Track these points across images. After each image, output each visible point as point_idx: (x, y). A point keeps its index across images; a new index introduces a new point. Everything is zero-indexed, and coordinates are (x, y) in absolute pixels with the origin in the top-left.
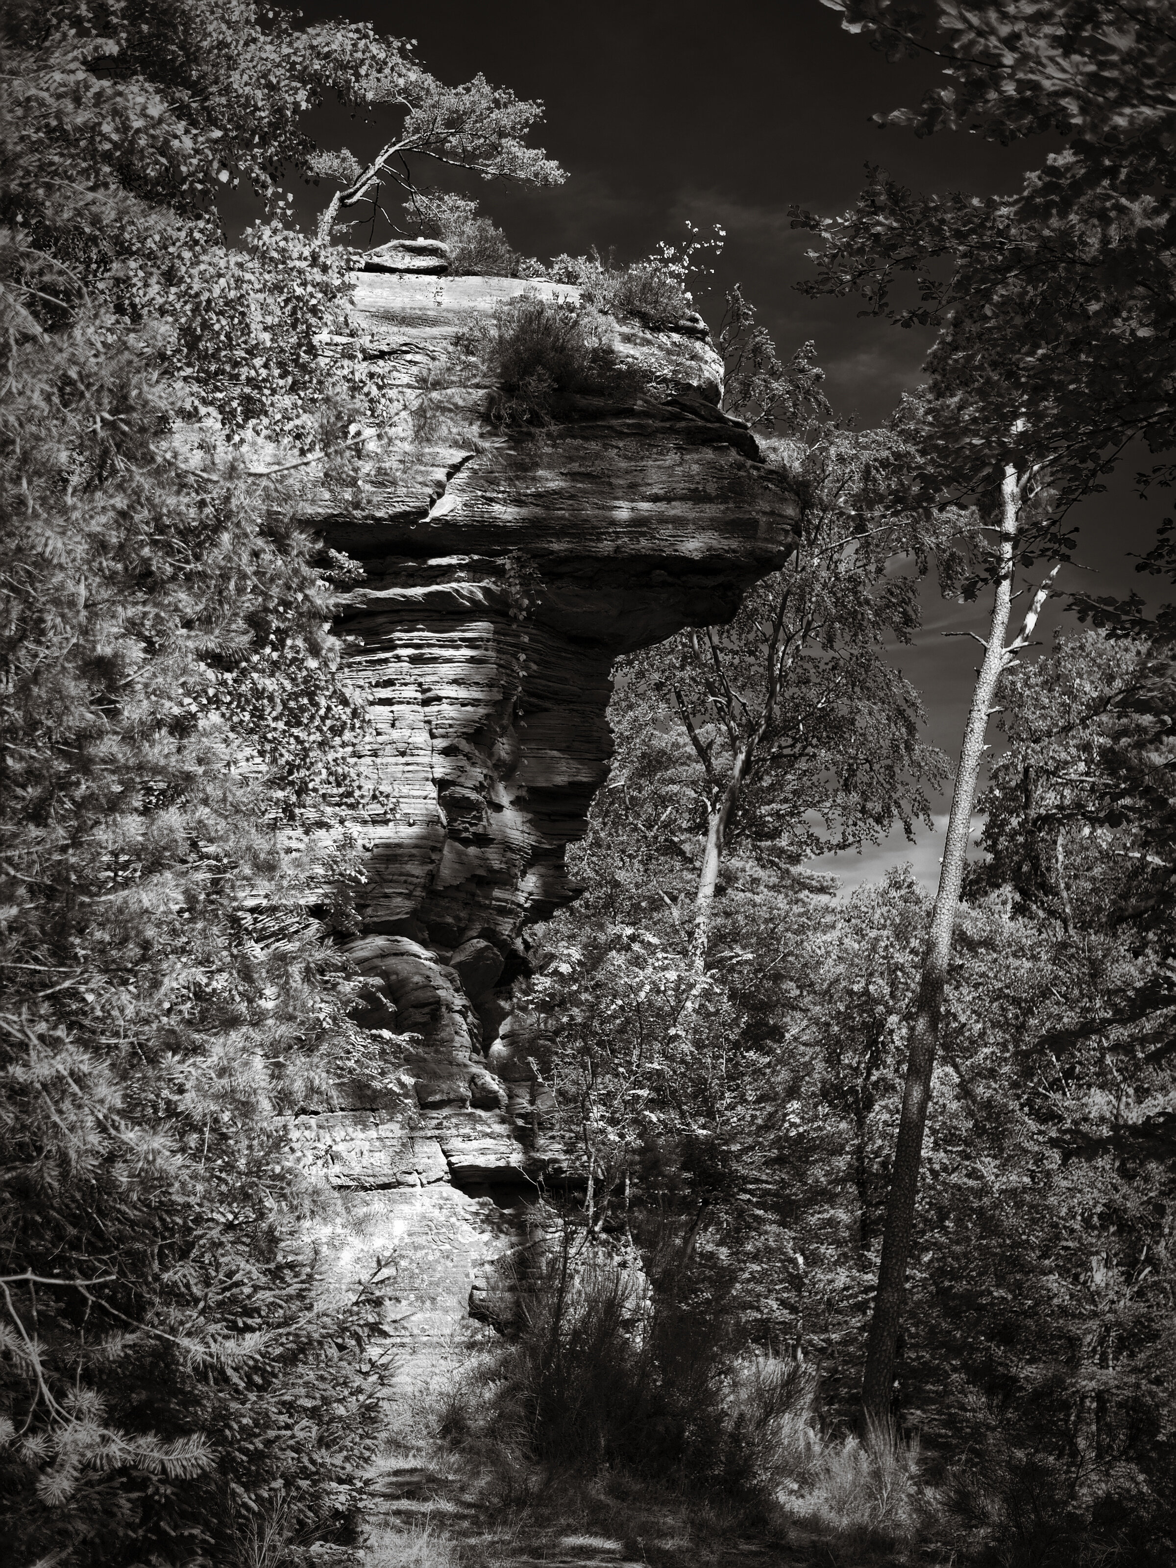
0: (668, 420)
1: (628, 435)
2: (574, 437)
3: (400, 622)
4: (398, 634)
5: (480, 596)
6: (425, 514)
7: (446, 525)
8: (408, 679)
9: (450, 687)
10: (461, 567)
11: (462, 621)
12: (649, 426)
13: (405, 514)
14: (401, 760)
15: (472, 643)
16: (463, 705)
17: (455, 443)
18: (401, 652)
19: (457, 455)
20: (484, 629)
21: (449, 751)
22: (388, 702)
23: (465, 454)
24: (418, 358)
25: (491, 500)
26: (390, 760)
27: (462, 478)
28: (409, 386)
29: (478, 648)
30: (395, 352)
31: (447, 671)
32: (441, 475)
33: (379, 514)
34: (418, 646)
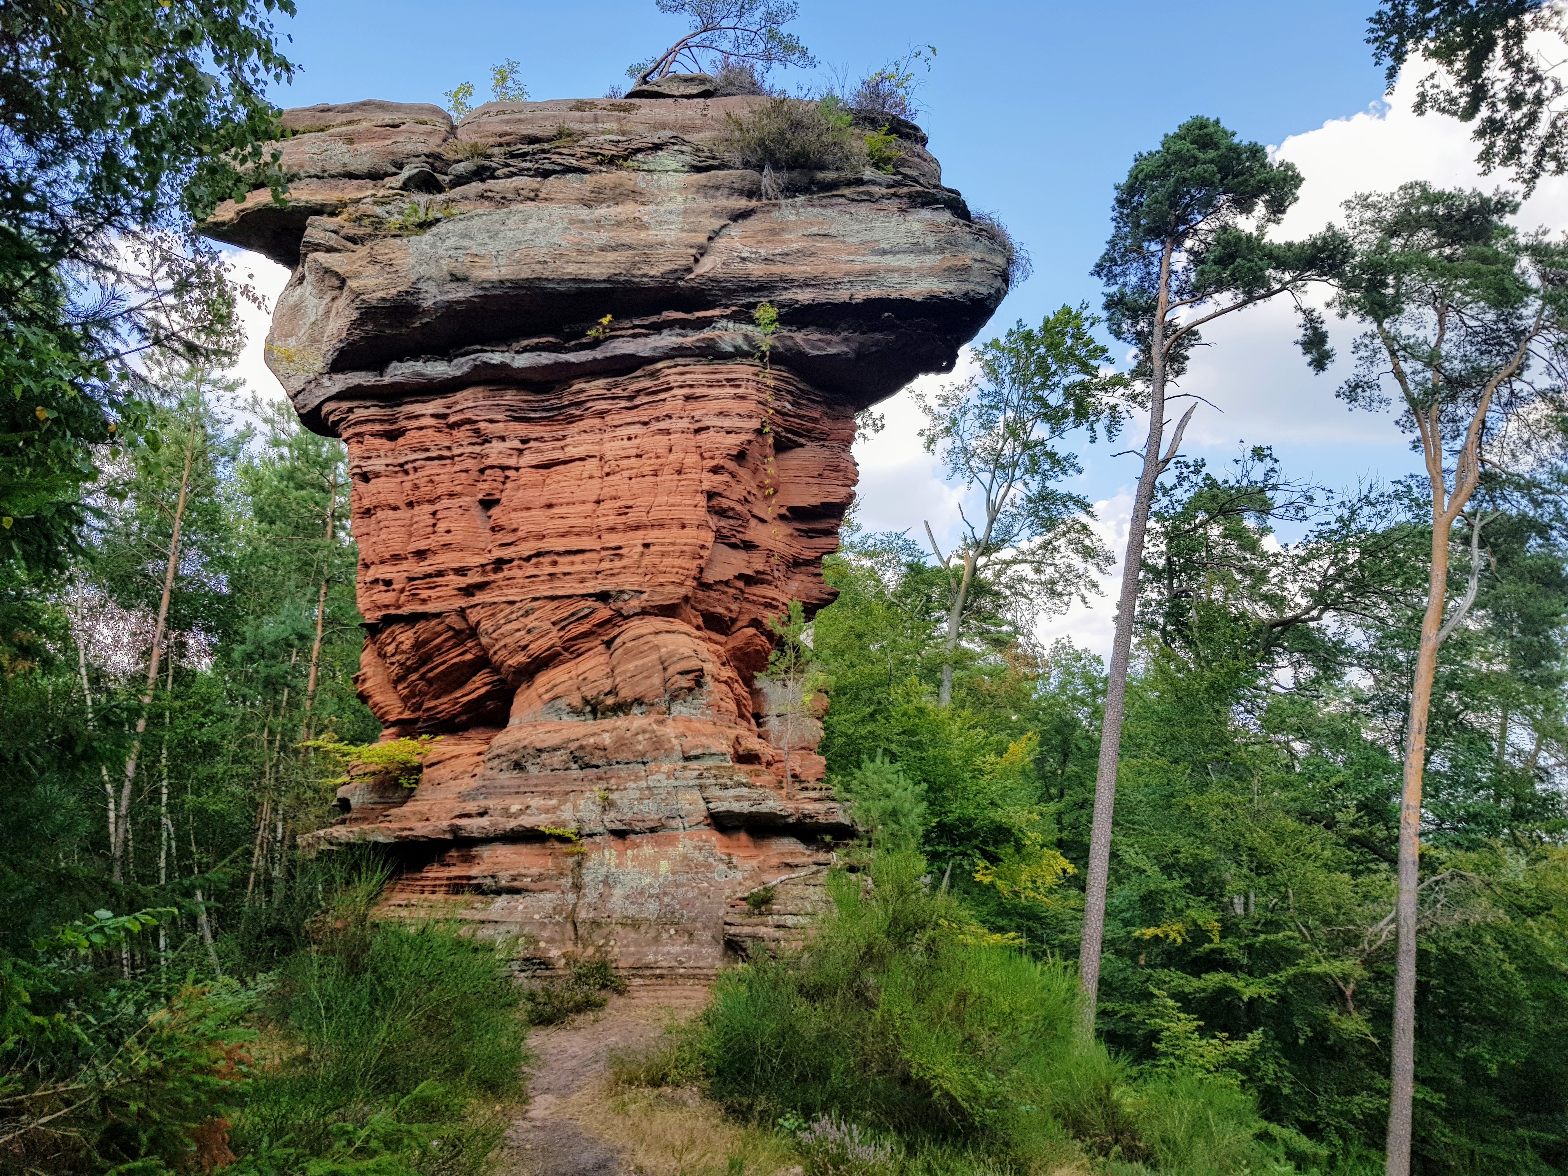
0: (892, 186)
1: (858, 202)
2: (814, 206)
4: (673, 377)
5: (740, 341)
6: (691, 271)
7: (709, 281)
8: (683, 413)
9: (717, 418)
10: (724, 318)
11: (727, 365)
12: (877, 193)
13: (673, 272)
14: (676, 477)
15: (733, 382)
16: (728, 433)
17: (716, 214)
18: (675, 392)
19: (716, 224)
20: (742, 370)
21: (715, 470)
22: (667, 432)
23: (723, 223)
24: (684, 148)
25: (744, 259)
26: (667, 478)
27: (720, 243)
28: (675, 171)
29: (739, 386)
30: (665, 144)
31: (716, 406)
32: (702, 239)
33: (652, 273)
34: (691, 386)
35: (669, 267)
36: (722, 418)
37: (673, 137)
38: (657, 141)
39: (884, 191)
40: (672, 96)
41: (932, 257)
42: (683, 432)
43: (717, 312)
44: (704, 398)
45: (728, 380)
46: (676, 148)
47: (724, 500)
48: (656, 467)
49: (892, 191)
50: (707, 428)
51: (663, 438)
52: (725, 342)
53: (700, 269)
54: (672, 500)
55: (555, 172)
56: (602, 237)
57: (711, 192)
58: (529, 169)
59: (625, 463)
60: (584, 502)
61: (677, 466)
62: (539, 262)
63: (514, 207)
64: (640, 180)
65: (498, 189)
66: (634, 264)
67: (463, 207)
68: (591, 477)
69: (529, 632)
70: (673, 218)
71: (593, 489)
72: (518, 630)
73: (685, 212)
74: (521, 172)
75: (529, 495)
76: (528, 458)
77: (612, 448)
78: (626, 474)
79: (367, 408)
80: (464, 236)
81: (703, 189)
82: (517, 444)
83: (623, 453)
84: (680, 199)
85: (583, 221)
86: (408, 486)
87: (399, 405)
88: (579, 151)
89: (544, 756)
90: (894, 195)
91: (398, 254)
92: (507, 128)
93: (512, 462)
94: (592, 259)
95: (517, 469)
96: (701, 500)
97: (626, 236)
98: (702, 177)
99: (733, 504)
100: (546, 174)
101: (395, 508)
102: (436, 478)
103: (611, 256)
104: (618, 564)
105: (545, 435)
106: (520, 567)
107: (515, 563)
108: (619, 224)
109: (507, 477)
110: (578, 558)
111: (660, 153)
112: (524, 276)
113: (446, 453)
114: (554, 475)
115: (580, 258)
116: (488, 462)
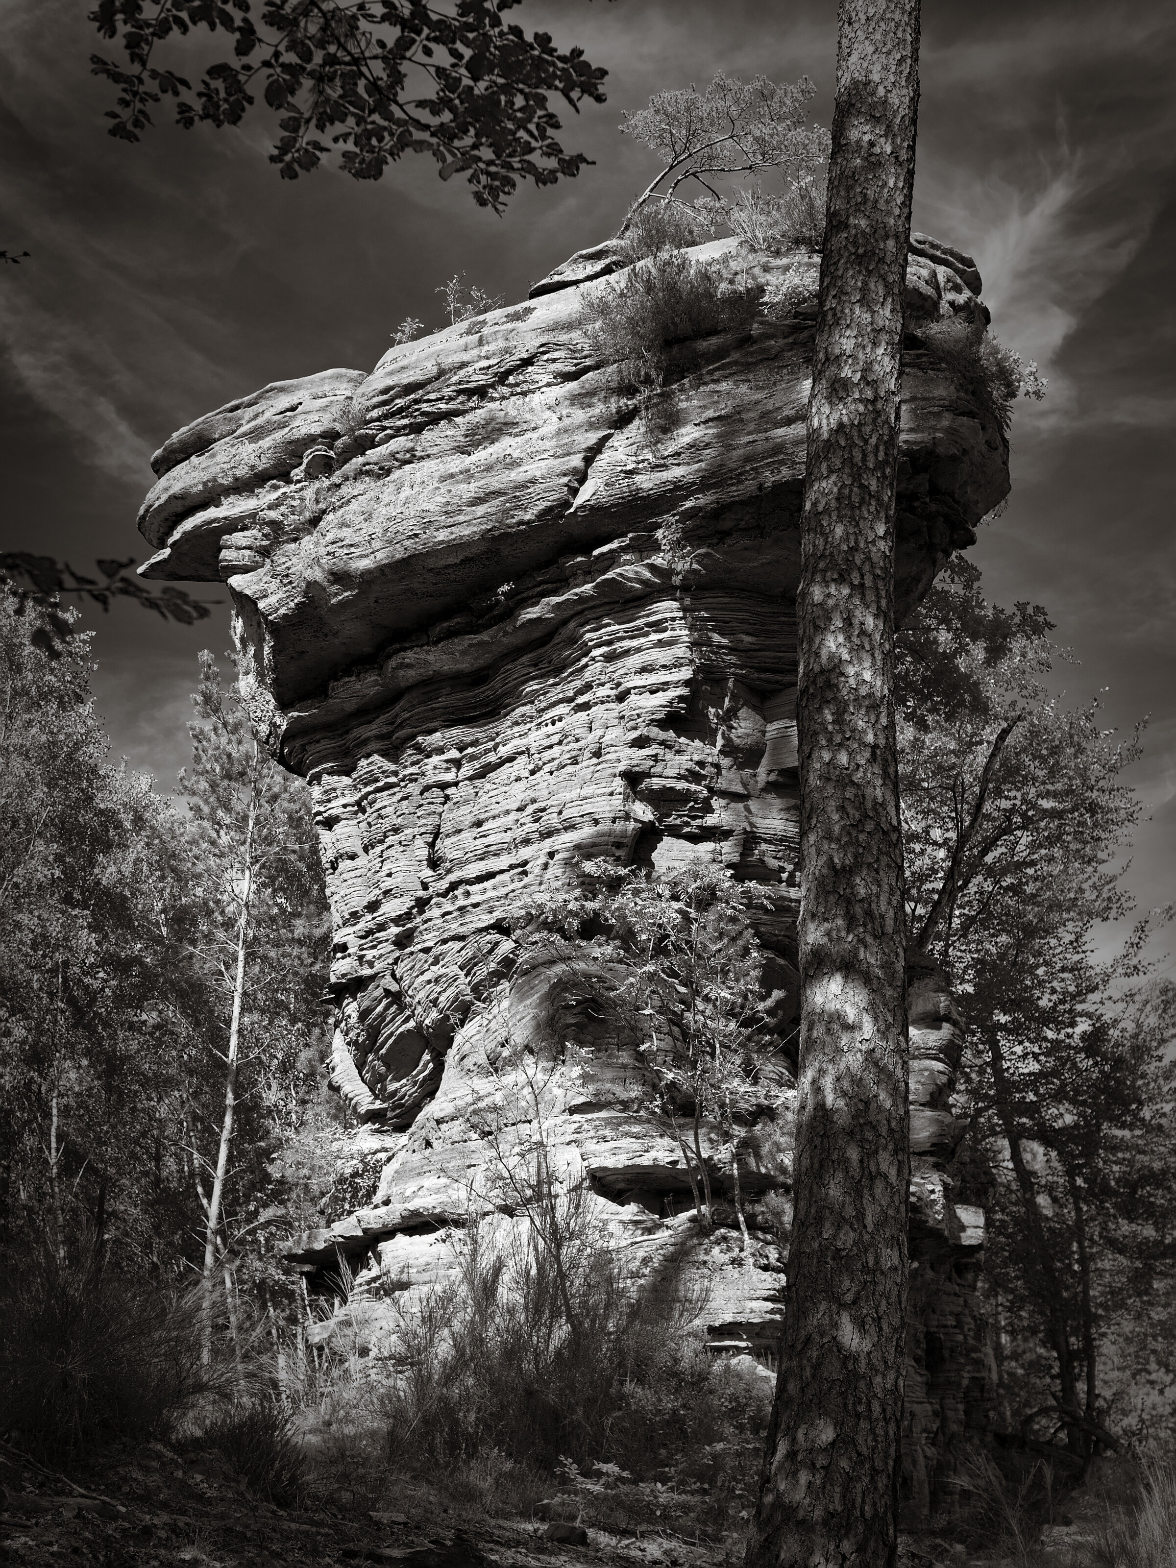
0: (792, 334)
1: (755, 364)
2: (706, 384)
3: (586, 623)
4: (588, 636)
5: (647, 574)
6: (568, 505)
7: (595, 510)
8: (604, 678)
9: (638, 677)
10: (624, 549)
11: (642, 606)
12: (772, 347)
13: (548, 510)
14: (595, 761)
15: (658, 627)
16: (652, 692)
17: (591, 426)
18: (595, 653)
19: (593, 438)
20: (667, 608)
21: (640, 743)
22: (586, 706)
23: (601, 434)
24: (556, 355)
25: (631, 472)
26: (587, 763)
27: (604, 460)
28: (549, 385)
29: (665, 630)
30: (535, 356)
31: (634, 661)
32: (576, 461)
33: (527, 517)
34: (609, 643)
35: (542, 505)
36: (646, 675)
37: (542, 345)
38: (525, 355)
39: (780, 342)
40: (577, 283)
42: (602, 703)
43: (614, 545)
44: (627, 653)
45: (650, 625)
46: (545, 357)
47: (655, 780)
48: (574, 753)
50: (628, 692)
51: (582, 715)
52: (630, 579)
53: (579, 501)
54: (583, 793)
55: (427, 424)
56: (469, 490)
57: (587, 400)
58: (405, 427)
59: (547, 755)
60: (507, 812)
61: (593, 747)
62: (410, 537)
63: (396, 474)
64: (512, 408)
65: (374, 459)
66: (506, 512)
67: (347, 490)
68: (518, 779)
69: (437, 981)
70: (547, 444)
71: (519, 793)
72: (429, 982)
73: (558, 433)
74: (398, 432)
75: (465, 815)
76: (467, 770)
77: (536, 738)
78: (547, 768)
79: (318, 742)
80: (343, 525)
81: (576, 400)
82: (454, 754)
83: (547, 743)
84: (554, 418)
85: (452, 476)
86: (363, 825)
87: (347, 732)
88: (447, 392)
89: (444, 1127)
90: (794, 343)
92: (390, 382)
93: (449, 777)
94: (461, 518)
95: (456, 784)
96: (619, 784)
97: (496, 481)
98: (572, 386)
99: (670, 783)
100: (417, 429)
101: (353, 857)
102: (383, 812)
103: (481, 510)
104: (526, 880)
105: (479, 735)
106: (439, 906)
107: (433, 902)
108: (489, 468)
109: (447, 798)
110: (488, 884)
111: (530, 369)
112: (398, 556)
113: (393, 779)
114: (488, 786)
115: (450, 521)
116: (423, 781)
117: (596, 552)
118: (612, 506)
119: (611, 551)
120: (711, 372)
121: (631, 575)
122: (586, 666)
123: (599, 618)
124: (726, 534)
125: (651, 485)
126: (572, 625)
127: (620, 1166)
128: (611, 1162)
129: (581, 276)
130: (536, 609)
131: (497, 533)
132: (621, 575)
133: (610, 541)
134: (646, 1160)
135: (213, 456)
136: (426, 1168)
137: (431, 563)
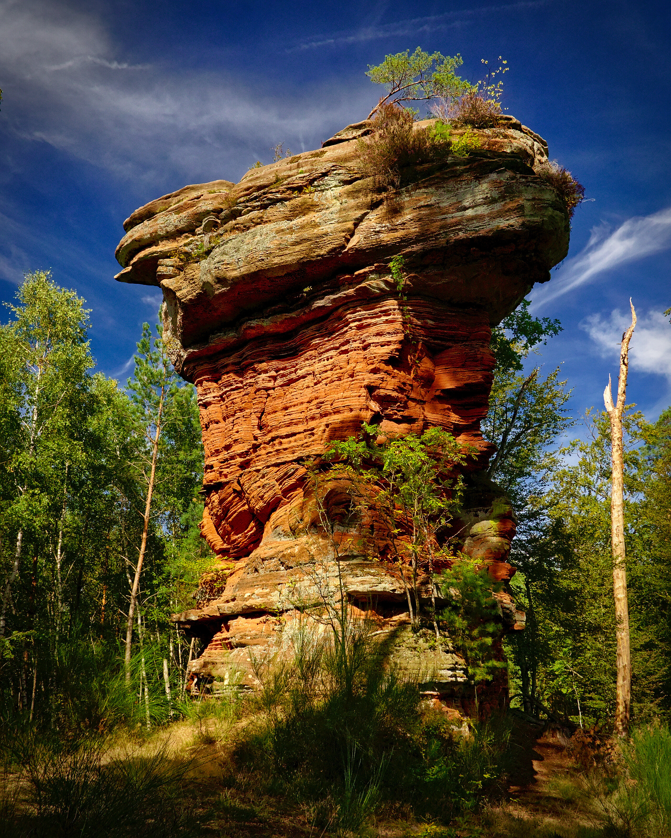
0: (468, 163)
1: (448, 179)
2: (420, 188)
3: (348, 309)
4: (349, 316)
5: (383, 285)
6: (344, 247)
7: (358, 251)
8: (356, 338)
9: (374, 338)
10: (371, 272)
11: (379, 302)
12: (457, 170)
13: (334, 250)
14: (350, 379)
15: (386, 313)
16: (382, 346)
17: (358, 207)
18: (352, 325)
19: (359, 214)
20: (391, 304)
21: (375, 371)
22: (346, 352)
23: (363, 212)
24: (340, 171)
25: (379, 232)
26: (346, 380)
27: (363, 225)
28: (336, 186)
29: (389, 315)
30: (329, 172)
31: (373, 330)
32: (350, 225)
33: (322, 253)
34: (359, 320)
35: (331, 247)
36: (379, 337)
37: (333, 166)
38: (324, 171)
39: (463, 168)
40: (348, 140)
41: (498, 204)
42: (355, 350)
43: (367, 269)
44: (369, 325)
45: (381, 312)
46: (335, 172)
47: (382, 390)
48: (339, 375)
49: (468, 167)
50: (369, 345)
51: (344, 356)
52: (374, 288)
53: (350, 245)
54: (345, 395)
55: (270, 204)
56: (292, 238)
57: (356, 194)
58: (258, 206)
59: (324, 375)
60: (302, 403)
61: (350, 372)
62: (259, 261)
63: (252, 230)
64: (316, 197)
65: (241, 222)
66: (311, 249)
67: (226, 237)
68: (308, 387)
69: (263, 487)
70: (334, 216)
71: (308, 394)
72: (259, 487)
73: (340, 211)
74: (254, 208)
75: (279, 404)
76: (280, 381)
77: (318, 367)
78: (324, 382)
79: (202, 365)
80: (224, 253)
81: (350, 194)
82: (273, 373)
83: (324, 369)
84: (338, 203)
85: (283, 230)
86: (224, 407)
87: (217, 361)
88: (282, 188)
89: (266, 562)
90: (470, 168)
91: (197, 271)
92: (250, 184)
93: (270, 385)
94: (287, 252)
95: (273, 389)
96: (364, 392)
97: (306, 235)
98: (348, 187)
99: (389, 393)
100: (264, 207)
101: (217, 422)
102: (234, 401)
103: (298, 248)
104: (313, 438)
105: (287, 365)
106: (265, 448)
107: (262, 446)
108: (302, 227)
109: (269, 395)
110: (292, 439)
111: (326, 178)
112: (252, 270)
113: (240, 385)
114: (291, 390)
115: (281, 253)
116: (258, 386)
117: (356, 273)
118: (367, 249)
119: (365, 273)
120: (423, 183)
121: (374, 285)
122: (347, 331)
123: (356, 307)
124: (426, 267)
125: (388, 239)
126: (340, 310)
127: (365, 591)
128: (360, 588)
129: (351, 137)
130: (322, 301)
131: (305, 260)
132: (369, 285)
133: (364, 267)
134: (379, 588)
135: (156, 220)
136: (255, 583)
137: (269, 274)
